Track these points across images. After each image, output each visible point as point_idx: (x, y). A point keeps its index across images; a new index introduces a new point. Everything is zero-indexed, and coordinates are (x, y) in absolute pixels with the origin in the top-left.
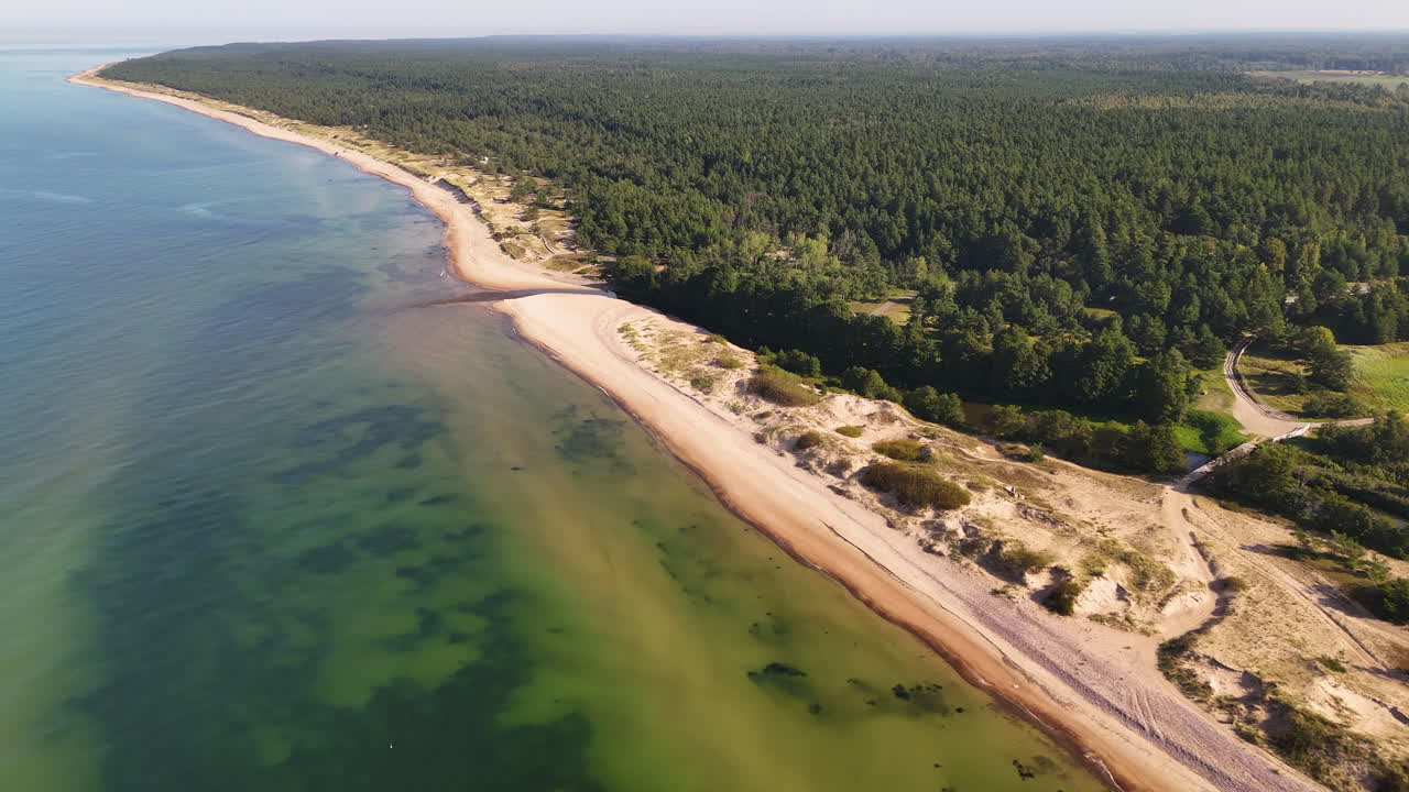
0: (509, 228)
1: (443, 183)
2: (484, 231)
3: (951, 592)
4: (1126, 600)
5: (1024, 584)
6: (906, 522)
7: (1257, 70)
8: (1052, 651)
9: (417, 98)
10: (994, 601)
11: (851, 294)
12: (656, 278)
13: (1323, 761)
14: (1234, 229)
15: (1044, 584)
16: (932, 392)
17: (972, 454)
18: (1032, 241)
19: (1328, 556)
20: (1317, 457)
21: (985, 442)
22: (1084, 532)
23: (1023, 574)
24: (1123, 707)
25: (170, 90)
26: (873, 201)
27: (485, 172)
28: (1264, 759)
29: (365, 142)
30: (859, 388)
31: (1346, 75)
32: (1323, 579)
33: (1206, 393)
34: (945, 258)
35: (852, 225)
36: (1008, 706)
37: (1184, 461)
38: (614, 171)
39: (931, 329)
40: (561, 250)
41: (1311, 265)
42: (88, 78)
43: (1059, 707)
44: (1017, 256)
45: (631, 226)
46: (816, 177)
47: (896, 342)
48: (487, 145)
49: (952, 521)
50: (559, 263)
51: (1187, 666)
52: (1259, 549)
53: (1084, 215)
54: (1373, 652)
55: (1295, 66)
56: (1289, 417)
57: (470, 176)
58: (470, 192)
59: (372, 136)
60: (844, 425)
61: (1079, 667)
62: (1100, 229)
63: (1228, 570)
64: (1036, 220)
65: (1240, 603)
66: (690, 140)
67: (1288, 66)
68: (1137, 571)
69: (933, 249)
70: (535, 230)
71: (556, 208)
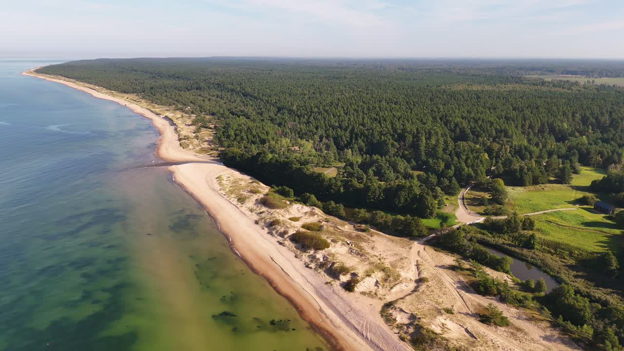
0: (185, 136)
1: (166, 118)
2: (176, 137)
3: (310, 283)
4: (378, 286)
5: (339, 280)
6: (302, 255)
7: (532, 74)
8: (341, 307)
9: (167, 82)
10: (326, 286)
11: (317, 164)
12: (239, 157)
13: (428, 348)
14: (481, 139)
15: (348, 280)
16: (333, 203)
17: (341, 228)
18: (395, 143)
19: (468, 270)
20: (482, 231)
21: (350, 224)
22: (372, 260)
23: (339, 276)
24: (359, 328)
25: (64, 78)
26: (340, 127)
27: (186, 113)
28: (406, 348)
29: (139, 100)
30: (305, 202)
31: (570, 77)
32: (462, 279)
33: (448, 205)
34: (361, 150)
35: (328, 137)
36: (315, 328)
37: (425, 232)
38: (239, 113)
39: (345, 178)
40: (206, 145)
41: (506, 154)
42: (31, 73)
43: (334, 327)
44: (389, 149)
45: (236, 135)
46: (319, 117)
47: (325, 183)
48: (191, 102)
49: (320, 255)
50: (203, 150)
51: (391, 312)
52: (443, 267)
53: (418, 133)
54: (469, 306)
55: (549, 73)
56: (478, 215)
57: (179, 114)
58: (175, 121)
59: (143, 98)
60: (293, 216)
61: (348, 312)
62: (424, 138)
63: (425, 275)
64: (399, 135)
65: (423, 287)
66: (275, 101)
67: (546, 73)
68: (386, 275)
69: (356, 146)
70: (197, 137)
71: (211, 128)
